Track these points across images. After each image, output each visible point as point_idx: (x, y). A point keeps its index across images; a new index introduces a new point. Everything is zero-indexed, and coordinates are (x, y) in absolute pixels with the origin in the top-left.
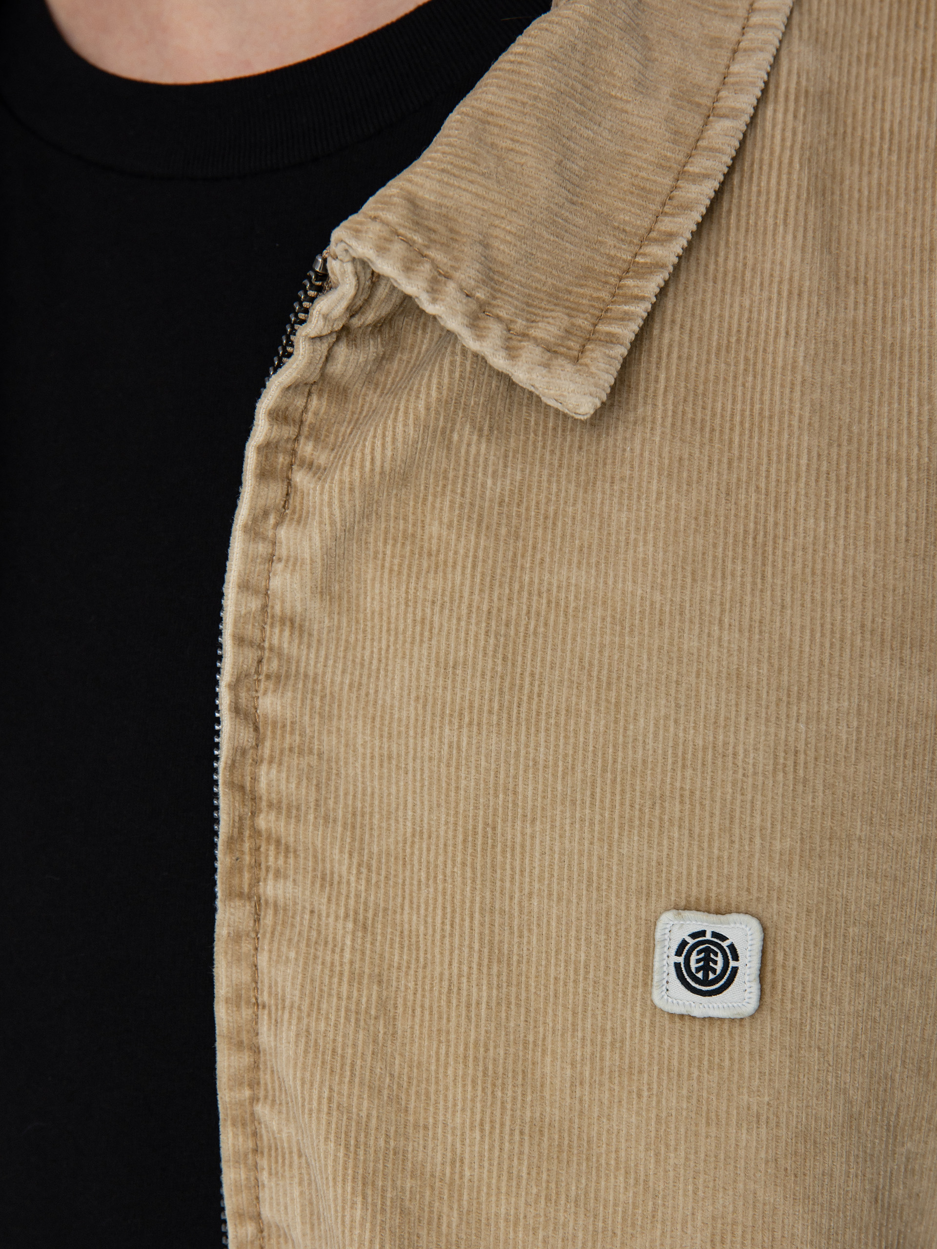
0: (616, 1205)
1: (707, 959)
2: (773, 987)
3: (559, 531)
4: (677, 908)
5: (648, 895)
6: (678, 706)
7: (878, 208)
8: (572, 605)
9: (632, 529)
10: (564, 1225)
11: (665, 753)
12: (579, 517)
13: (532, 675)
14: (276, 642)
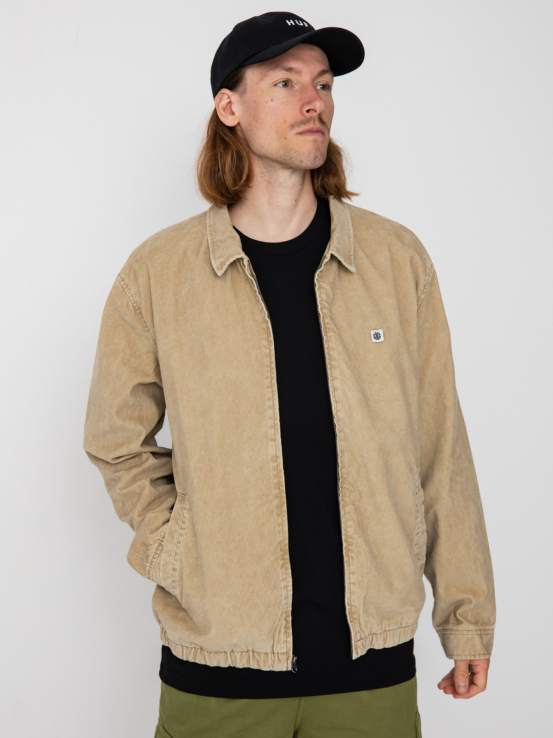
1: (377, 335)
2: (385, 337)
4: (372, 330)
5: (369, 329)
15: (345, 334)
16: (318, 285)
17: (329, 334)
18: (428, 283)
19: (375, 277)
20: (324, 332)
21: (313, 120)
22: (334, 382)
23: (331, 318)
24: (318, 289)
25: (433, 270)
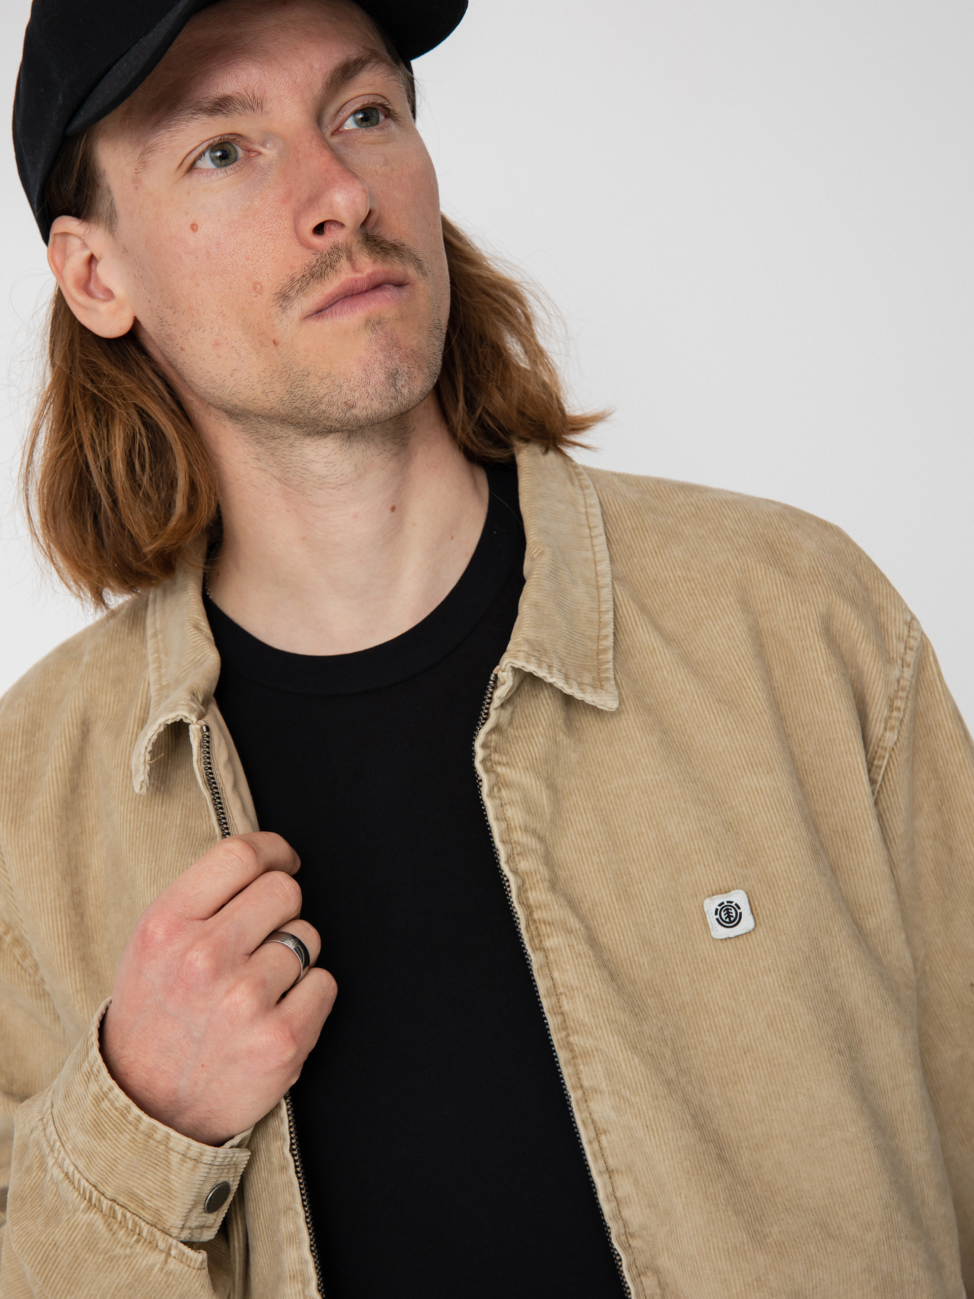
0: (724, 1026)
1: (728, 913)
2: (758, 915)
3: (606, 767)
4: (709, 896)
5: (696, 896)
6: (681, 818)
7: (665, 612)
8: (624, 793)
9: (636, 755)
10: (707, 1042)
11: (683, 837)
12: (612, 759)
13: (619, 826)
14: (516, 839)
15: (612, 928)
16: (489, 780)
17: (548, 943)
18: (903, 689)
19: (700, 709)
20: (531, 939)
21: (345, 258)
22: (592, 1104)
23: (554, 885)
24: (491, 790)
25: (916, 639)
